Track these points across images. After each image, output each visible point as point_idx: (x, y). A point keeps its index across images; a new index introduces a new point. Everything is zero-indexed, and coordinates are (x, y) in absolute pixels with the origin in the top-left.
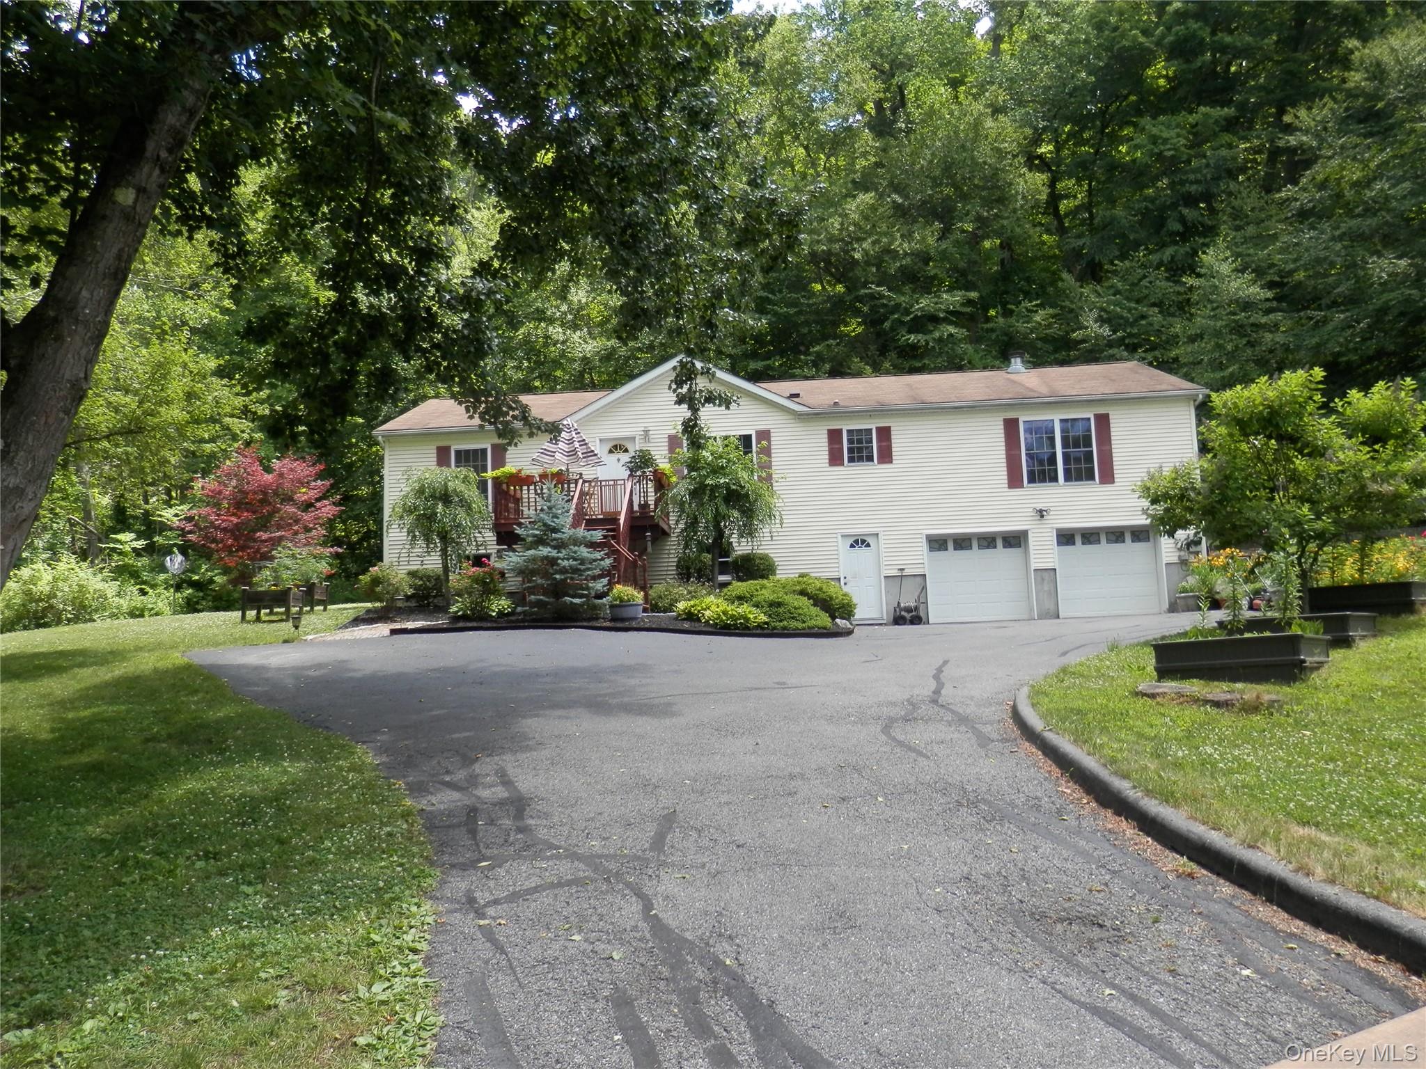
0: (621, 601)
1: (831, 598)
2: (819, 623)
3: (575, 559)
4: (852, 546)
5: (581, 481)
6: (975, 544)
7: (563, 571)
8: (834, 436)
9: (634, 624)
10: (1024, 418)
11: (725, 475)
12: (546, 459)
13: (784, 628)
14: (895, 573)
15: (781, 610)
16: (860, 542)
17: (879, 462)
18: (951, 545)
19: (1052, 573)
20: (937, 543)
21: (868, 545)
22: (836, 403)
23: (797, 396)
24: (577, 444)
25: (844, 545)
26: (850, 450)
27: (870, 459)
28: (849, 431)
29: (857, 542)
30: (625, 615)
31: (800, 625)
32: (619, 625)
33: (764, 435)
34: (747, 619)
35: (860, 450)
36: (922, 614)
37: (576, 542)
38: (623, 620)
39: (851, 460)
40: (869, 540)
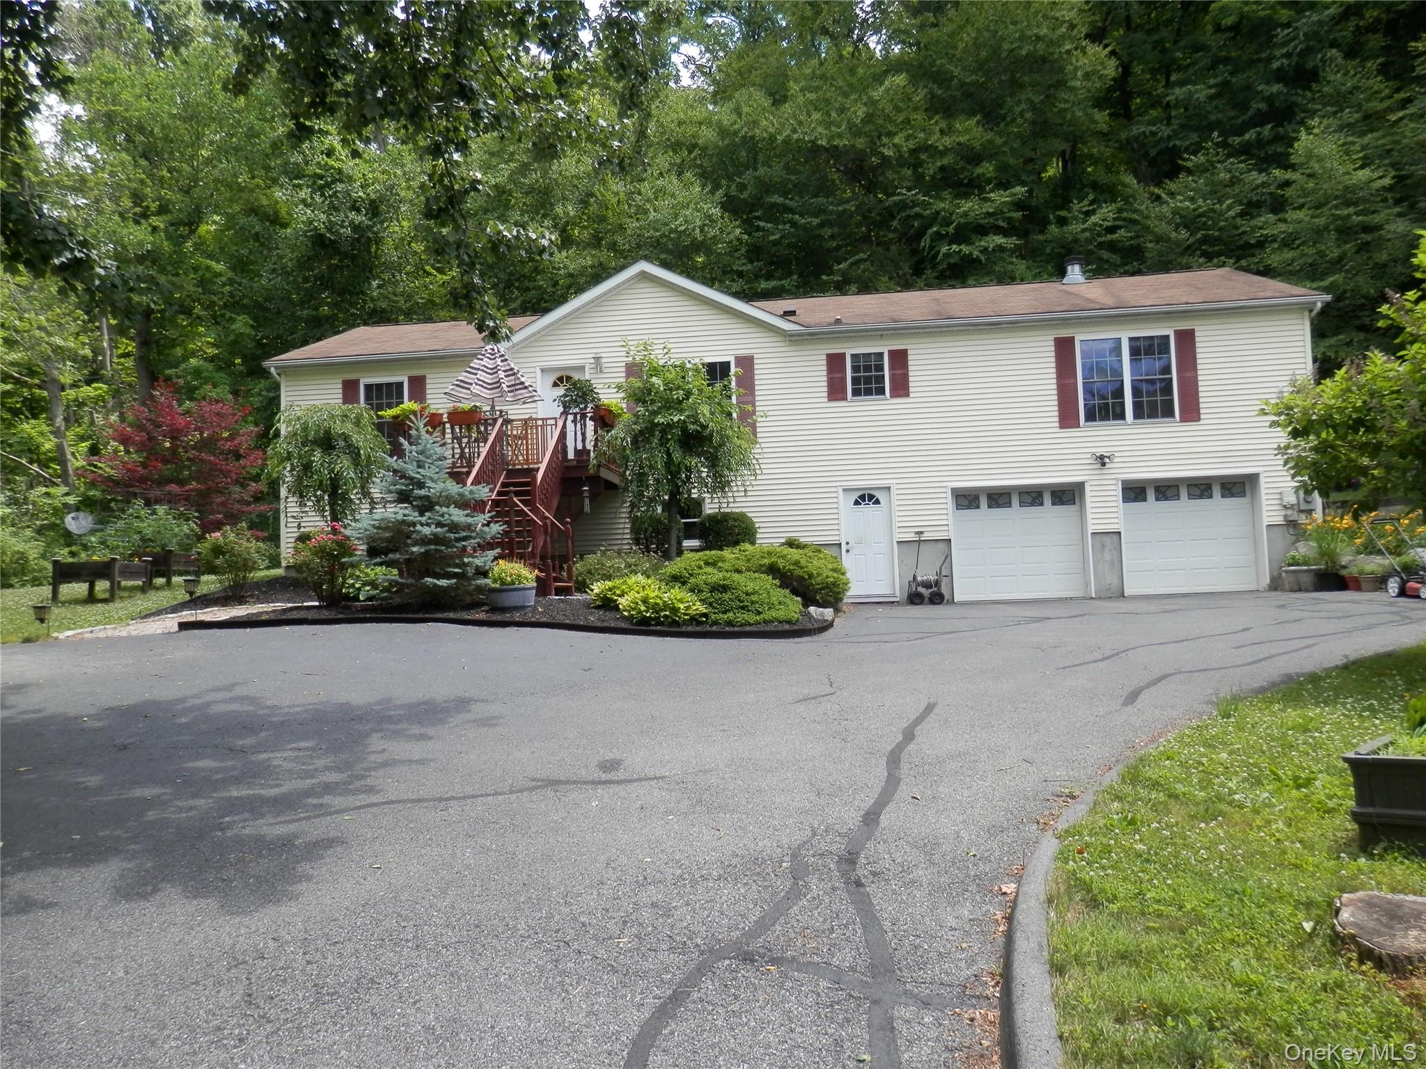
0: (503, 583)
1: (811, 576)
2: (781, 614)
3: (439, 524)
4: (857, 503)
5: (500, 421)
6: (1015, 501)
7: (424, 541)
8: (835, 362)
9: (517, 617)
10: (1081, 337)
11: (681, 411)
12: (463, 393)
13: (730, 623)
14: (911, 537)
15: (726, 596)
16: (866, 498)
17: (892, 396)
18: (984, 502)
19: (1115, 537)
20: (966, 499)
21: (877, 502)
22: (838, 321)
23: (793, 313)
24: (502, 374)
25: (846, 501)
26: (855, 381)
27: (881, 391)
28: (853, 356)
29: (862, 497)
30: (507, 604)
31: (752, 618)
32: (497, 617)
33: (746, 363)
34: (675, 610)
35: (868, 380)
36: (944, 590)
37: (448, 501)
38: (504, 610)
39: (856, 393)
40: (878, 495)
